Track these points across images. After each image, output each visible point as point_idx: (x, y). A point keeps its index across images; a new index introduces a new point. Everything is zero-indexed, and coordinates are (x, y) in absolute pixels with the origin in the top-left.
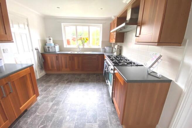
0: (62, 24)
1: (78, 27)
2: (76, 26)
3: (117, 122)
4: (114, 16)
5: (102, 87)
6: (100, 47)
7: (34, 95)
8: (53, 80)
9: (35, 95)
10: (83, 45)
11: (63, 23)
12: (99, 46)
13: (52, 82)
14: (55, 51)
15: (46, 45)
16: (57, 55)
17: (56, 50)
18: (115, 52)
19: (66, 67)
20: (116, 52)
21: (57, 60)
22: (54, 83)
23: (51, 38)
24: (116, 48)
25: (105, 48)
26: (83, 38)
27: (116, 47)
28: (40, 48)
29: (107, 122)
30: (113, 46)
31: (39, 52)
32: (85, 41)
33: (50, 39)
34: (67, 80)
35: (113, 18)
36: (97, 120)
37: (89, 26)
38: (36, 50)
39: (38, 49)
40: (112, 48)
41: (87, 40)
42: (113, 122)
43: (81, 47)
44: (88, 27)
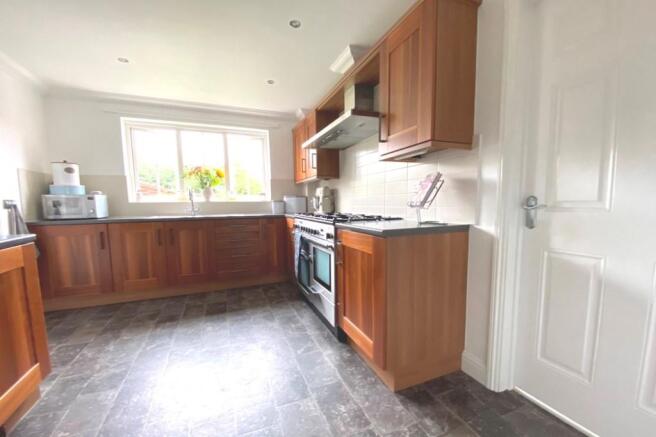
0: (123, 119)
1: (184, 134)
2: (179, 129)
3: (366, 379)
4: (303, 110)
5: (296, 313)
6: (268, 198)
7: (32, 365)
8: (88, 325)
9: (38, 364)
10: (207, 193)
11: (127, 119)
12: (263, 194)
13: (89, 333)
14: (92, 216)
15: (48, 192)
16: (103, 228)
17: (94, 211)
18: (318, 207)
19: (143, 274)
20: (321, 207)
21: (103, 247)
22: (101, 334)
23: (75, 167)
24: (321, 196)
25: (285, 199)
26: (203, 171)
27: (319, 192)
28: (24, 201)
29: (340, 386)
30: (307, 194)
31: (17, 216)
32: (214, 181)
33: (69, 170)
34: (152, 317)
35: (300, 114)
36: (309, 389)
37: (224, 133)
38: (7, 206)
39: (15, 207)
40: (304, 199)
41: (219, 175)
42: (357, 382)
43: (199, 198)
44: (221, 136)
